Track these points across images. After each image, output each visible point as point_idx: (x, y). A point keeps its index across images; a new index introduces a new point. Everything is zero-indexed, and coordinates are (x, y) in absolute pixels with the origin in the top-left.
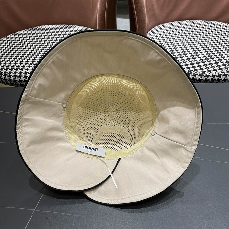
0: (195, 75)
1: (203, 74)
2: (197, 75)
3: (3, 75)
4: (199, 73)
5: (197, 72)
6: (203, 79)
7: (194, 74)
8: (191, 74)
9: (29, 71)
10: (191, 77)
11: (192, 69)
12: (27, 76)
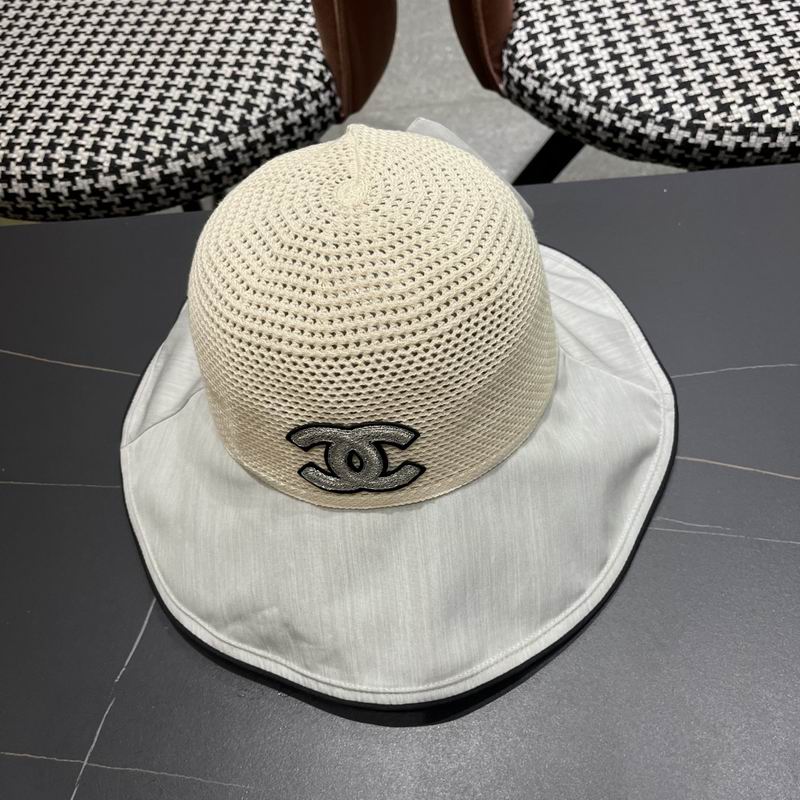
0: (718, 131)
1: (756, 125)
2: (730, 128)
4: (736, 121)
5: (730, 118)
6: (751, 146)
7: (715, 125)
8: (703, 126)
9: (39, 154)
10: (702, 139)
11: (707, 103)
12: (34, 176)
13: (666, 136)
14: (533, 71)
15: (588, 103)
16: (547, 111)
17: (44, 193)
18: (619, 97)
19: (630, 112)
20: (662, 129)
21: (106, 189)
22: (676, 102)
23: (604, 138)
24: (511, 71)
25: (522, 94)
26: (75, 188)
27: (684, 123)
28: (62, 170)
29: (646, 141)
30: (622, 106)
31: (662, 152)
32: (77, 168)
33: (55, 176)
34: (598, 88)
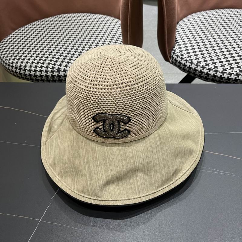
0: (230, 74)
1: (241, 73)
2: (233, 74)
3: (18, 69)
4: (235, 72)
5: (234, 71)
6: (239, 79)
7: (229, 72)
8: (226, 72)
9: (45, 65)
10: (226, 76)
11: (227, 67)
12: (43, 71)
13: (215, 75)
14: (179, 56)
15: (195, 65)
16: (183, 67)
17: (45, 75)
18: (203, 64)
19: (206, 68)
20: (215, 73)
21: (61, 75)
22: (219, 66)
23: (198, 74)
24: (174, 56)
25: (176, 62)
26: (53, 75)
27: (221, 72)
28: (51, 70)
29: (210, 76)
30: (204, 66)
31: (214, 79)
32: (55, 69)
33: (49, 71)
34: (197, 61)
